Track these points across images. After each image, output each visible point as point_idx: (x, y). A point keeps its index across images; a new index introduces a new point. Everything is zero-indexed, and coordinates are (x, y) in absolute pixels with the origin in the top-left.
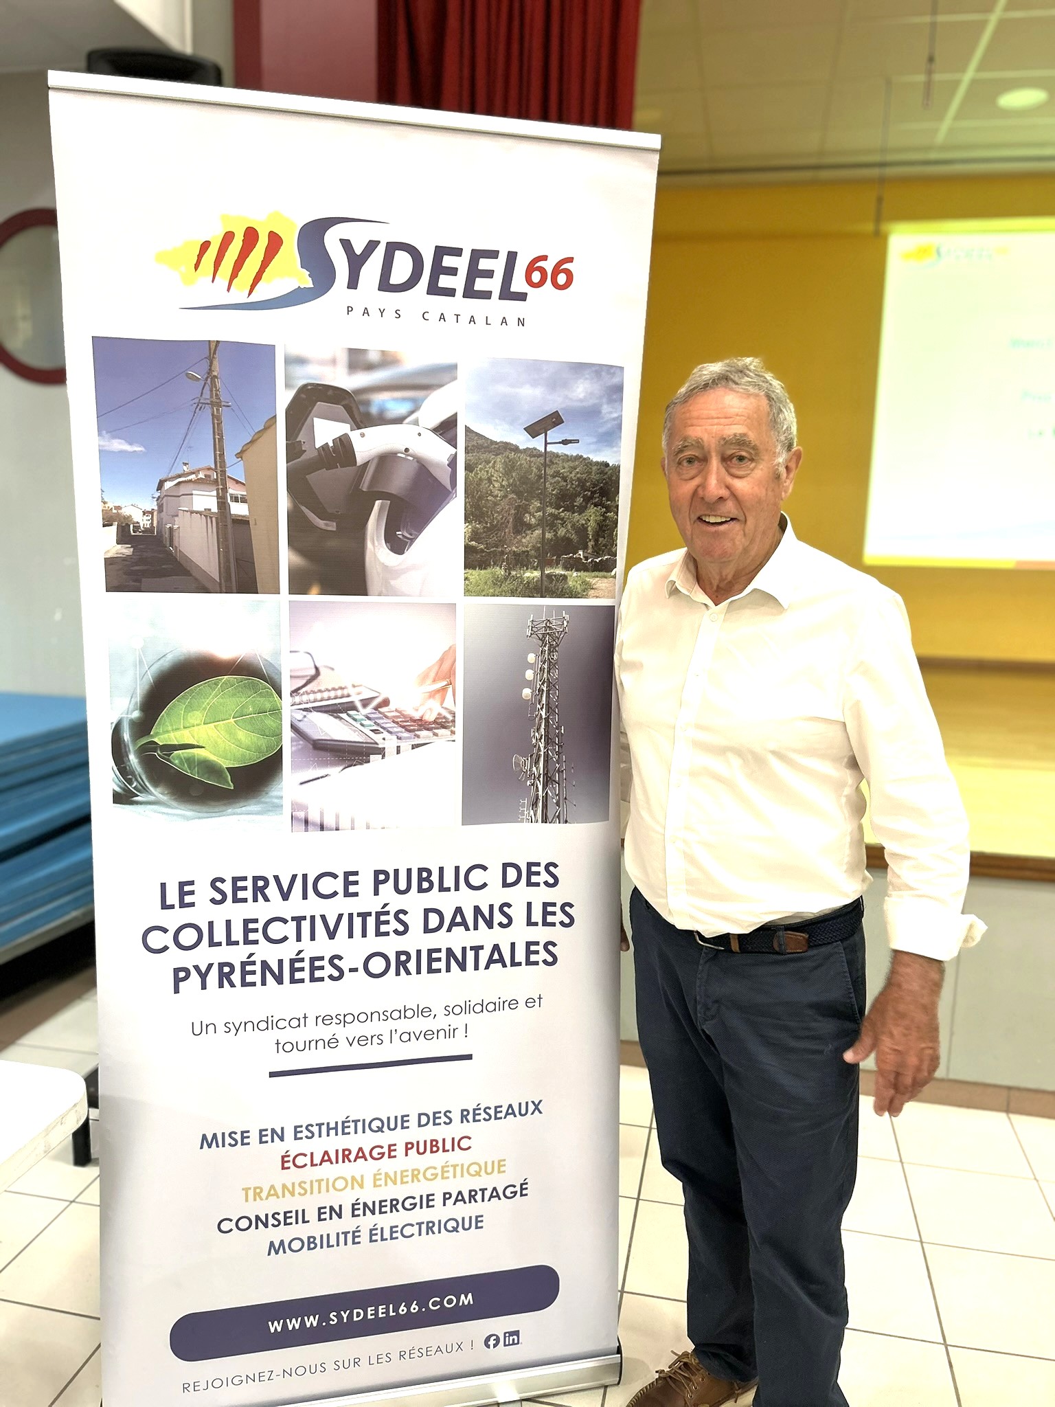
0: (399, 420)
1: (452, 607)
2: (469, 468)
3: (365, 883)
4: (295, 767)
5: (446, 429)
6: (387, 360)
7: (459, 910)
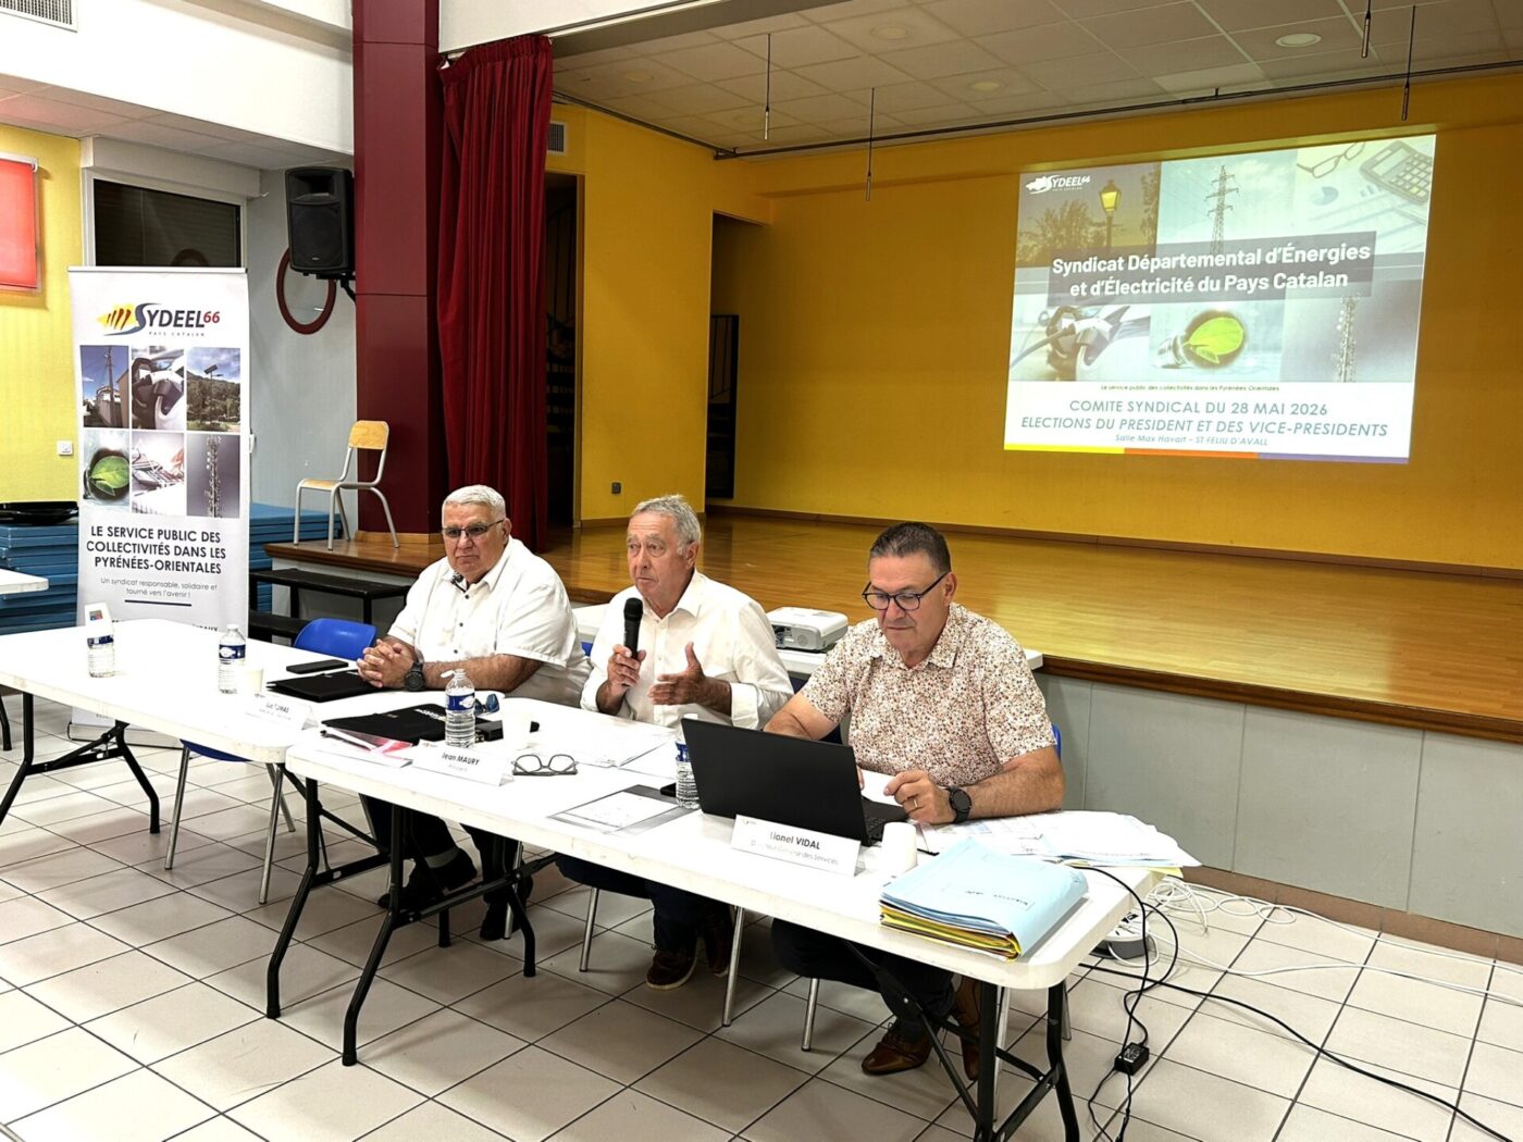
0: (165, 369)
1: (182, 434)
2: (188, 385)
3: (155, 534)
4: (134, 490)
5: (180, 372)
6: (162, 349)
7: (186, 548)
